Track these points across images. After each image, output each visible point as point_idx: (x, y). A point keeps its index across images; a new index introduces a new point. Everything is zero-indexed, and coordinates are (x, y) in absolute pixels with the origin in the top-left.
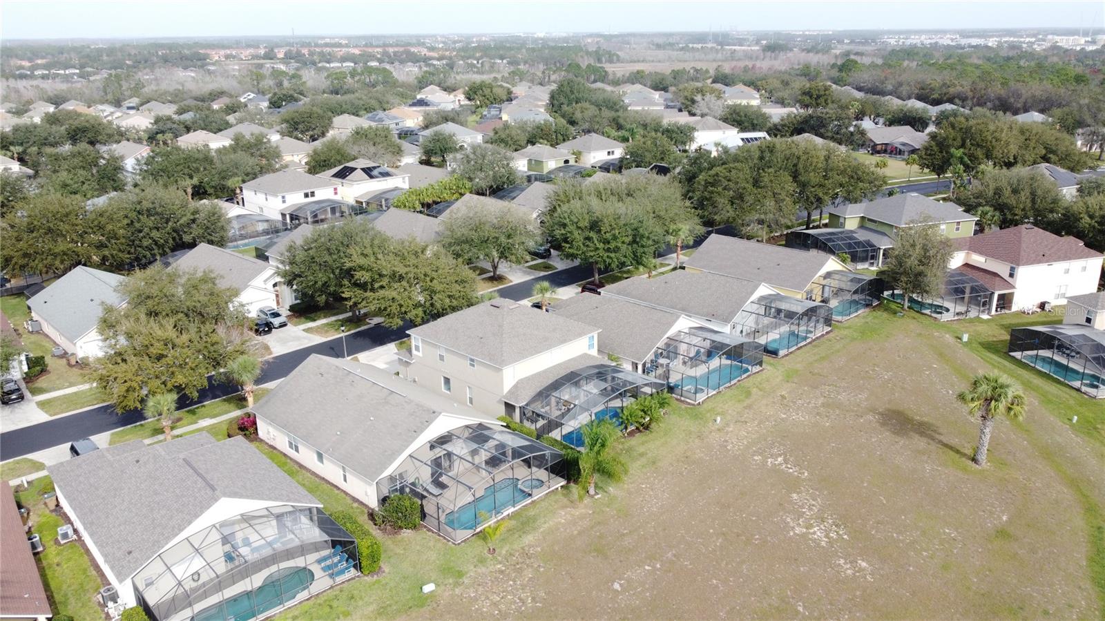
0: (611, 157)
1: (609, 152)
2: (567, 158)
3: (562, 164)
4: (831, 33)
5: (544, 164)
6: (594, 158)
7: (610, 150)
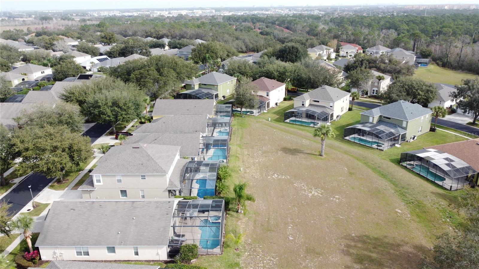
0: (43, 74)
1: (42, 72)
2: (23, 78)
3: (21, 81)
4: (62, 11)
5: (12, 82)
6: (35, 76)
7: (42, 71)
